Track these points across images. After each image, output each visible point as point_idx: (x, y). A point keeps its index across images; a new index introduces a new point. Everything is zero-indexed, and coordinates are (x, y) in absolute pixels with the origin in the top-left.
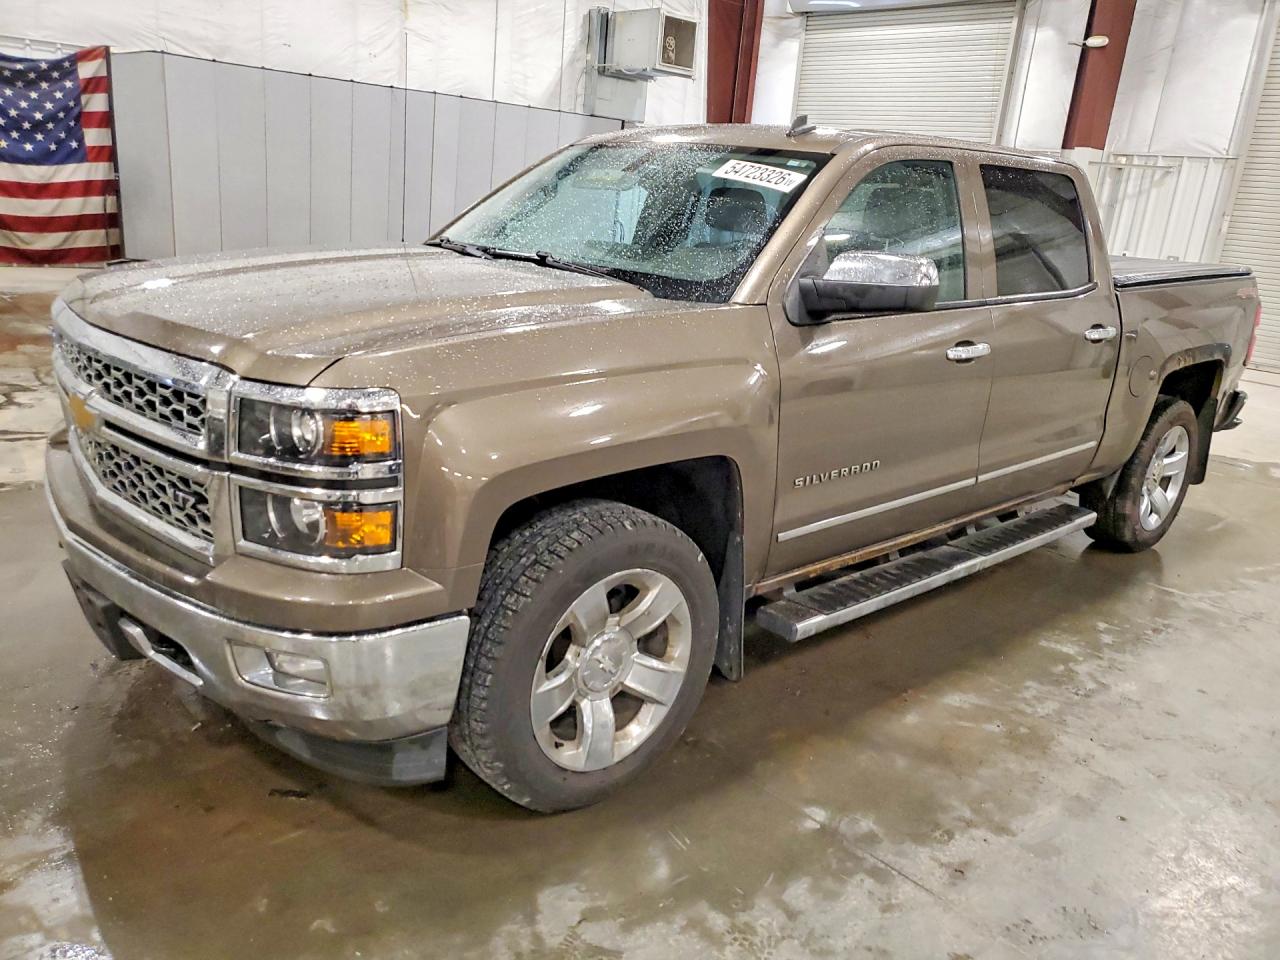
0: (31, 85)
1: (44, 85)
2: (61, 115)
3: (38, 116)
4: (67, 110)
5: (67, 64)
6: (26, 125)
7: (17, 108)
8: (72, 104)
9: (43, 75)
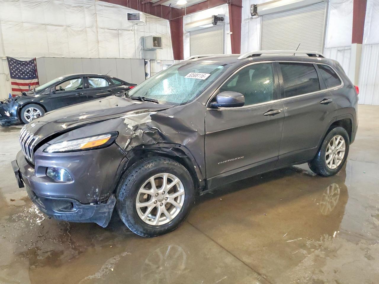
0: (26, 65)
1: (29, 65)
2: (32, 70)
3: (28, 71)
4: (33, 69)
5: (32, 61)
6: (26, 73)
7: (24, 70)
8: (34, 68)
9: (28, 64)
